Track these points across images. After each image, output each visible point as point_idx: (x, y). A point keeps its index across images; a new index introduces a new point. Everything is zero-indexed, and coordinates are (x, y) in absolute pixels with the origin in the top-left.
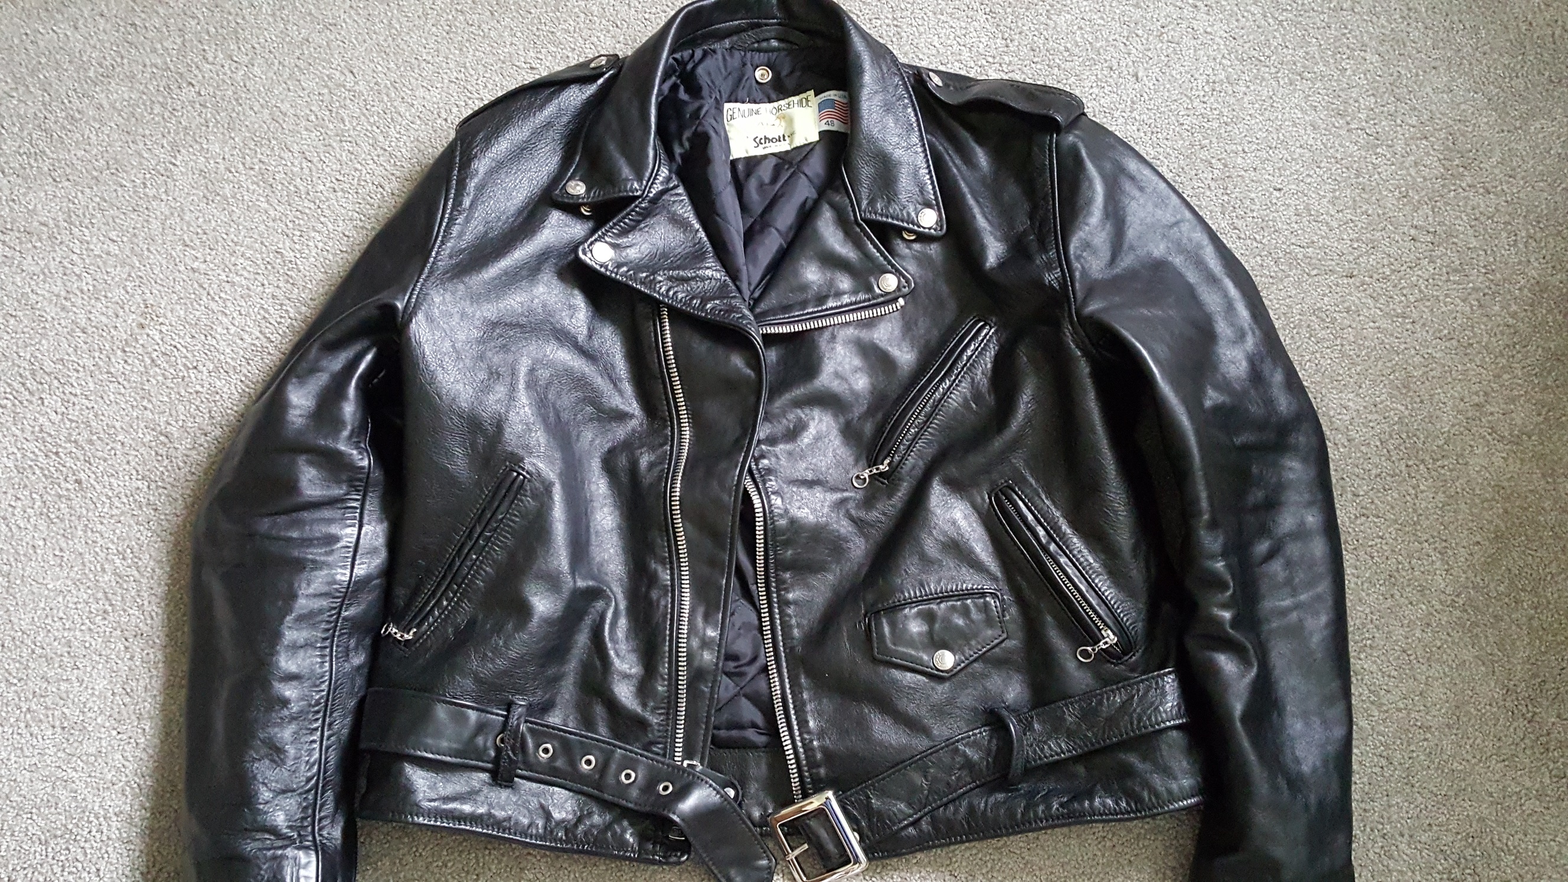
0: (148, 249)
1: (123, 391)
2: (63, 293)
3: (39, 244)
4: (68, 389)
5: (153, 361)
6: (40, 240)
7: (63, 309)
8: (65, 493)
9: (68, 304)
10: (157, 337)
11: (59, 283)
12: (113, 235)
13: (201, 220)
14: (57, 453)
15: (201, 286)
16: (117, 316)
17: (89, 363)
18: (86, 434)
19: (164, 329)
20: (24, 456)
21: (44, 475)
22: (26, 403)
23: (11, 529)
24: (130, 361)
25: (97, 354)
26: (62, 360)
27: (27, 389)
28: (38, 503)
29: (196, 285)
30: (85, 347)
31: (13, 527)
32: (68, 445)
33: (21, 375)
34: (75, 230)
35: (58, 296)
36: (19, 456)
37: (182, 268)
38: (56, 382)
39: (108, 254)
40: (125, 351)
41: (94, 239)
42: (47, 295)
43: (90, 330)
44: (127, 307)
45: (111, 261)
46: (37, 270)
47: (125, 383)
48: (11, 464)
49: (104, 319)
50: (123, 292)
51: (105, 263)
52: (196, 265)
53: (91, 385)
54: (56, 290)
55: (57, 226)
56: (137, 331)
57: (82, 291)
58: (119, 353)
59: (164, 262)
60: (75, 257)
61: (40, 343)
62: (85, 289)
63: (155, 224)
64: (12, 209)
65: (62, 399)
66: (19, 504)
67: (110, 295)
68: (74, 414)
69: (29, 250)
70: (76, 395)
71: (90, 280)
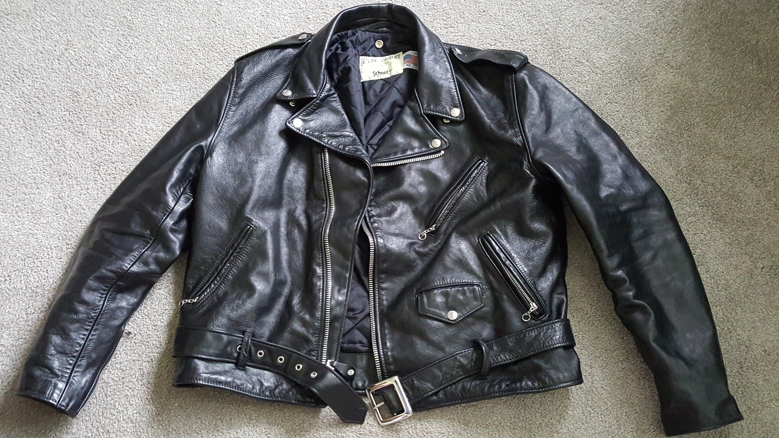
0: (69, 19)
1: (58, 76)
2: (33, 38)
3: (22, 19)
4: (34, 76)
5: (71, 63)
6: (23, 17)
7: (33, 44)
8: (33, 117)
9: (35, 42)
10: (73, 53)
11: (31, 34)
12: (54, 14)
13: (92, 6)
14: (30, 102)
15: (92, 32)
16: (56, 46)
17: (43, 65)
18: (42, 94)
19: (76, 50)
20: (16, 104)
21: (24, 111)
22: (16, 82)
23: (10, 134)
24: (61, 64)
25: (47, 62)
26: (32, 64)
27: (17, 77)
28: (22, 122)
29: (90, 32)
30: (42, 59)
31: (11, 132)
32: (34, 99)
33: (14, 72)
34: (38, 12)
35: (30, 39)
36: (13, 104)
37: (83, 25)
38: (29, 74)
39: (52, 21)
40: (59, 60)
41: (46, 16)
42: (26, 39)
43: (44, 52)
44: (60, 43)
45: (53, 24)
46: (21, 29)
47: (59, 73)
48: (10, 107)
49: (50, 47)
50: (58, 36)
51: (50, 25)
52: (90, 24)
53: (45, 74)
54: (30, 37)
55: (30, 11)
56: (64, 51)
57: (41, 37)
58: (56, 61)
59: (76, 23)
60: (37, 23)
61: (22, 58)
62: (42, 35)
63: (72, 8)
64: (11, 6)
65: (32, 80)
66: (13, 123)
67: (52, 37)
68: (37, 86)
69: (18, 21)
70: (38, 78)
71: (44, 32)
